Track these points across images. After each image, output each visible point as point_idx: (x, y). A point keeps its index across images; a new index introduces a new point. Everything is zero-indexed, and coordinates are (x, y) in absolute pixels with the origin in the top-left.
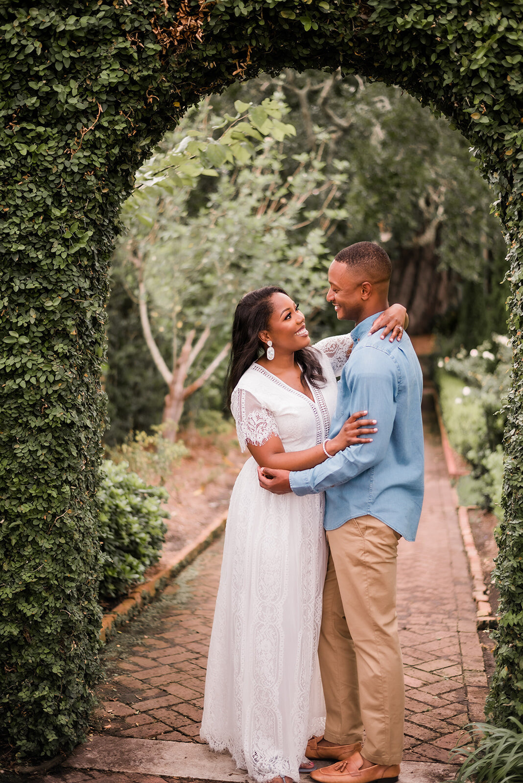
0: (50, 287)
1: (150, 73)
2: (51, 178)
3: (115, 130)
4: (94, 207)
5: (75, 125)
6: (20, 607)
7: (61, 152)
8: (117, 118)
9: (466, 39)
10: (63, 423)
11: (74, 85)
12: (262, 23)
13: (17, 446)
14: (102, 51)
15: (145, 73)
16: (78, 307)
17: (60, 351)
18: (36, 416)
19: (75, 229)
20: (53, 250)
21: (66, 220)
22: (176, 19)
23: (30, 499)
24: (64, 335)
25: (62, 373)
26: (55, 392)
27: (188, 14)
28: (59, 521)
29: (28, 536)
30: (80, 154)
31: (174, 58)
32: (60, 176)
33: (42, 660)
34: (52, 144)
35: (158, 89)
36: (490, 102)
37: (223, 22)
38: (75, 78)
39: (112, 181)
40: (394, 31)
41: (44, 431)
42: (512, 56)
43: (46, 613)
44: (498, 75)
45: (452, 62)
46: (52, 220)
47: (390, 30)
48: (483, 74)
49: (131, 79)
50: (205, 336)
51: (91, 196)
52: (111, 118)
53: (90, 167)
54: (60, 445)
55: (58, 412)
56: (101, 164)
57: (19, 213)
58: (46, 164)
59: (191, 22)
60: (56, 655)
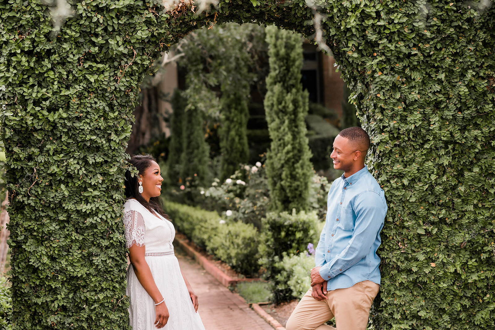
0: (109, 160)
2: (107, 94)
3: (144, 64)
5: (119, 62)
7: (111, 79)
8: (144, 57)
9: (342, 11)
11: (119, 39)
12: (227, 1)
13: (94, 258)
14: (137, 19)
15: (160, 31)
17: (116, 198)
18: (105, 239)
19: (122, 124)
20: (111, 138)
21: (117, 120)
23: (102, 290)
25: (120, 212)
26: (115, 224)
28: (121, 302)
29: (102, 313)
30: (124, 80)
32: (112, 93)
34: (107, 74)
35: (166, 39)
36: (357, 45)
38: (119, 35)
40: (303, 6)
41: (109, 248)
42: (368, 20)
44: (360, 30)
45: (335, 23)
46: (109, 119)
47: (301, 5)
48: (354, 30)
49: (152, 34)
52: (141, 58)
53: (130, 88)
55: (118, 236)
56: (136, 85)
57: (89, 116)
58: (104, 86)
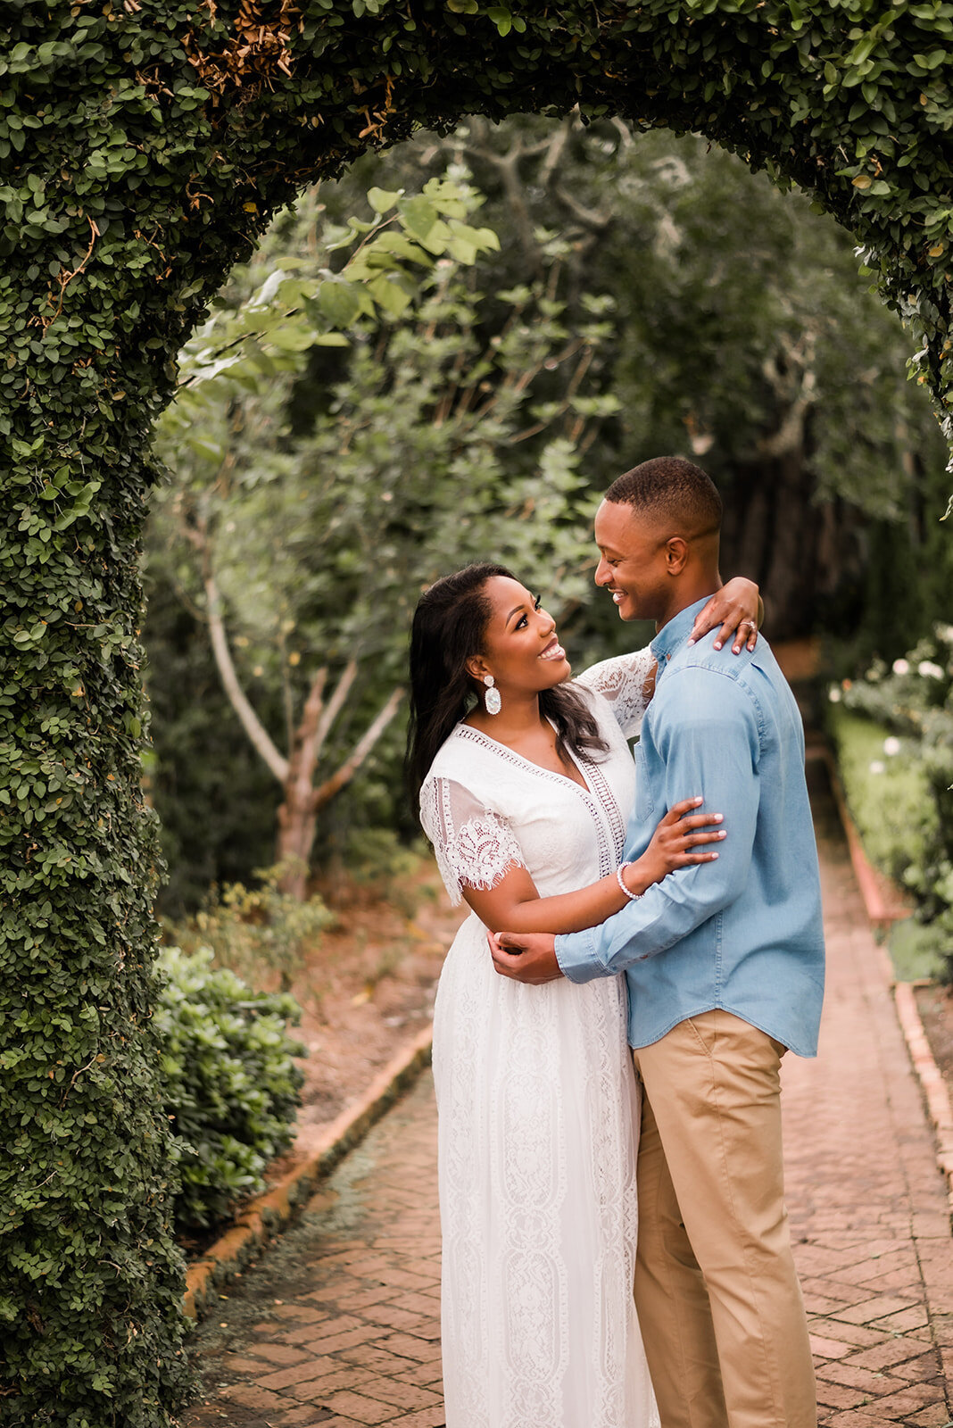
0: (22, 603)
1: (191, 147)
2: (6, 379)
3: (129, 269)
4: (98, 432)
5: (45, 266)
6: (16, 1263)
7: (20, 325)
8: (130, 245)
9: (829, 27)
10: (73, 879)
11: (36, 184)
12: (410, 27)
14: (88, 111)
15: (181, 149)
16: (82, 640)
17: (54, 731)
18: (17, 870)
19: (63, 479)
20: (22, 527)
21: (44, 464)
22: (234, 33)
23: (18, 1039)
24: (60, 698)
25: (61, 776)
26: (50, 816)
27: (259, 21)
28: (81, 1079)
29: (20, 1116)
30: (61, 326)
31: (236, 113)
32: (23, 374)
33: (70, 1367)
34: (3, 309)
35: (210, 180)
36: (888, 152)
37: (331, 31)
38: (38, 171)
39: (131, 374)
40: (682, 21)
41: (34, 897)
42: (927, 53)
43: (69, 1270)
44: (901, 96)
45: (806, 76)
46: (15, 465)
47: (674, 20)
48: (870, 95)
49: (153, 163)
50: (347, 678)
51: (91, 409)
52: (118, 247)
53: (84, 350)
54: (69, 925)
55: (60, 857)
56: (106, 342)
59: (265, 36)
60: (98, 1354)
